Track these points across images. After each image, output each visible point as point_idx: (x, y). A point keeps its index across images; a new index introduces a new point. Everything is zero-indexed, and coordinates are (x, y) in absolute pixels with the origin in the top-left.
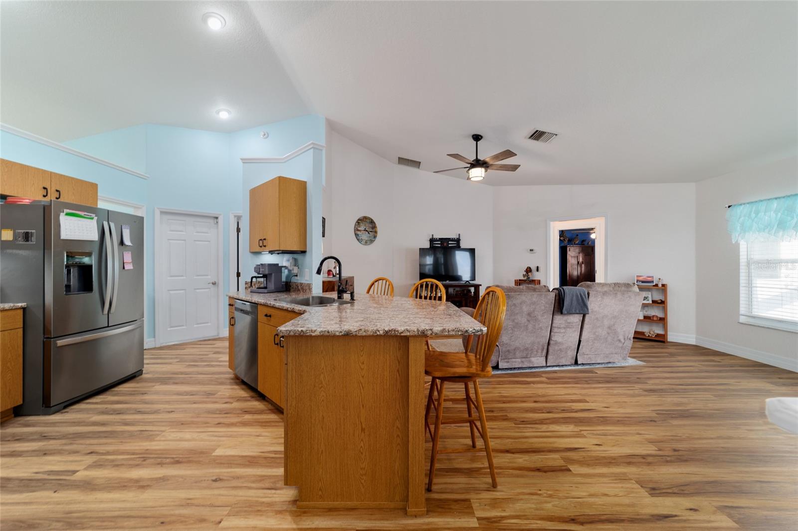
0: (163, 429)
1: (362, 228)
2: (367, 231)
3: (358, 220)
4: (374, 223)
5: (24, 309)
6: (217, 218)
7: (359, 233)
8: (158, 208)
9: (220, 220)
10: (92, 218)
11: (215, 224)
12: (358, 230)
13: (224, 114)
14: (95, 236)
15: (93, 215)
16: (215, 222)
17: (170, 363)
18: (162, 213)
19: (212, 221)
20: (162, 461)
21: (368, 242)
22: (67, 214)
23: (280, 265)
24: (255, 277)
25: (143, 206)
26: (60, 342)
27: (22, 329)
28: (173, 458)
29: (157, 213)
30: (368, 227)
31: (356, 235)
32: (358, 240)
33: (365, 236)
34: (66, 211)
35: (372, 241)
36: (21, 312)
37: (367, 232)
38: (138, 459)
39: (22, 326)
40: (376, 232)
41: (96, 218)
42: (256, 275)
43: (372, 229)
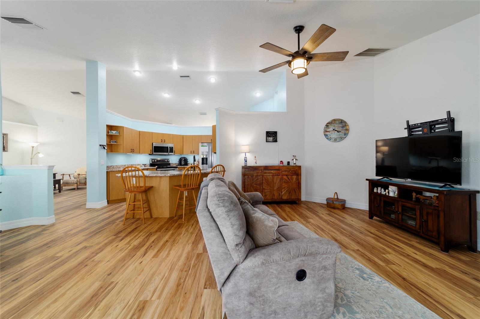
1: (331, 129)
2: (336, 130)
3: (327, 124)
4: (345, 122)
7: (327, 133)
10: (207, 146)
12: (327, 131)
13: (258, 94)
21: (338, 140)
30: (337, 127)
31: (326, 135)
32: (327, 139)
33: (334, 135)
35: (342, 139)
37: (336, 132)
40: (347, 130)
43: (342, 128)
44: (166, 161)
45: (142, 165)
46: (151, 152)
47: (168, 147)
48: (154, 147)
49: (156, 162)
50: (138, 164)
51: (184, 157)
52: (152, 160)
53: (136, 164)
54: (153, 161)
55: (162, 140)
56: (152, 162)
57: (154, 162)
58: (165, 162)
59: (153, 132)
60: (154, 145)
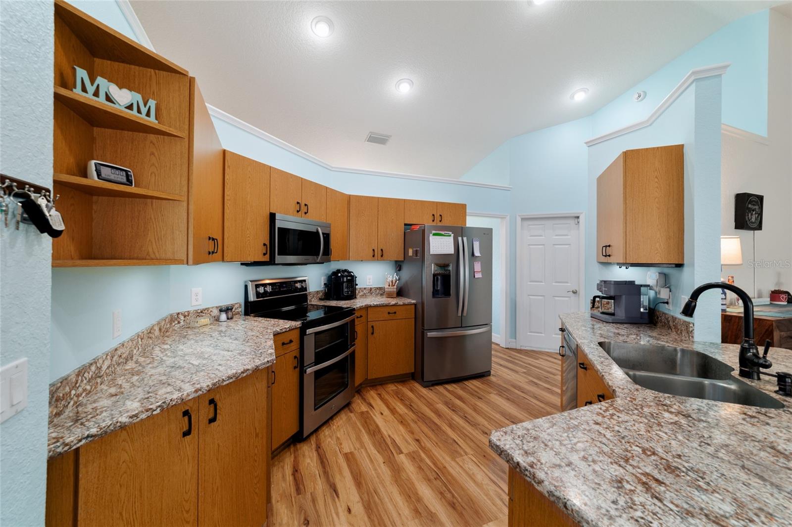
0: (468, 450)
5: (415, 305)
6: (578, 217)
8: (519, 216)
9: (581, 219)
10: (450, 236)
11: (576, 224)
13: (580, 95)
14: (451, 250)
15: (451, 233)
16: (577, 223)
17: (516, 372)
18: (523, 219)
19: (572, 222)
20: (445, 491)
22: (434, 235)
23: (636, 283)
24: (598, 297)
25: (507, 216)
26: (430, 334)
27: (414, 319)
28: (453, 496)
29: (519, 220)
34: (434, 232)
36: (413, 306)
38: (434, 473)
39: (414, 317)
41: (453, 235)
42: (600, 294)
44: (298, 285)
45: (216, 312)
46: (265, 254)
47: (317, 232)
48: (279, 228)
49: (271, 294)
50: (201, 308)
51: (346, 271)
52: (257, 286)
53: (191, 309)
54: (261, 290)
55: (298, 203)
56: (258, 295)
57: (265, 294)
58: (297, 290)
59: (271, 166)
60: (278, 224)
